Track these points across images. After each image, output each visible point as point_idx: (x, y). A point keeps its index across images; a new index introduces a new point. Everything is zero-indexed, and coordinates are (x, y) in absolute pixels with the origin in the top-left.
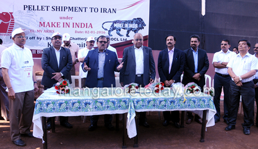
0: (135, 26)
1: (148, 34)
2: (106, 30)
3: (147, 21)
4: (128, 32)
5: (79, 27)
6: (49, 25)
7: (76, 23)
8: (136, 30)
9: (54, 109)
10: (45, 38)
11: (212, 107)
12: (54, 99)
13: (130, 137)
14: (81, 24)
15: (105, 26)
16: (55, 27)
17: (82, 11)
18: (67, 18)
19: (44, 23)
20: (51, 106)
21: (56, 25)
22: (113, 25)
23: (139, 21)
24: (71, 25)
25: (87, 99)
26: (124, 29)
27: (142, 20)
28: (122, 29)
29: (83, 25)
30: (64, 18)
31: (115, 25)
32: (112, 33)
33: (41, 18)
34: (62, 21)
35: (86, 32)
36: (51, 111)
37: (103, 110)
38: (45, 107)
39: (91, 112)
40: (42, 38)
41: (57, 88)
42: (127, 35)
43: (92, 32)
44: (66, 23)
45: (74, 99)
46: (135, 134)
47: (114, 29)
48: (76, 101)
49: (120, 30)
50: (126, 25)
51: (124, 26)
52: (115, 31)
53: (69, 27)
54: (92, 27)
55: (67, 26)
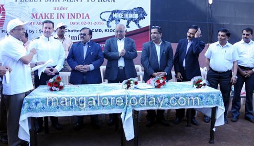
1: (149, 24)
2: (105, 20)
3: (148, 10)
4: (128, 22)
5: (74, 18)
6: (42, 17)
7: (72, 14)
8: (137, 21)
9: (43, 108)
10: (38, 31)
12: (43, 97)
13: (128, 139)
14: (77, 14)
15: (103, 16)
16: (48, 18)
17: (77, 1)
18: (62, 8)
19: (37, 14)
20: (40, 105)
21: (49, 16)
22: (111, 15)
23: (140, 11)
24: (66, 16)
26: (124, 19)
27: (143, 9)
28: (121, 20)
29: (79, 15)
30: (58, 9)
31: (114, 15)
32: (110, 24)
33: (34, 9)
34: (56, 12)
35: (82, 23)
36: (41, 111)
37: (98, 109)
38: (34, 107)
39: (85, 112)
40: (35, 32)
41: (50, 84)
42: (127, 26)
43: (89, 23)
44: (61, 14)
47: (113, 19)
49: (119, 21)
50: (126, 15)
51: (123, 16)
52: (114, 22)
53: (64, 18)
54: (89, 18)
55: (62, 17)
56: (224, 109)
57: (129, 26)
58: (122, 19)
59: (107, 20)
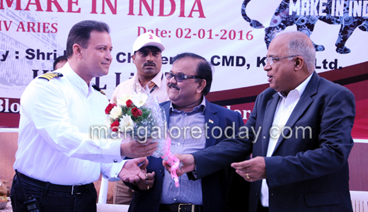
2: (257, 24)
4: (345, 34)
5: (151, 13)
6: (38, 3)
10: (23, 54)
14: (162, 1)
15: (254, 10)
16: (60, 10)
21: (63, 2)
22: (283, 7)
24: (123, 7)
26: (329, 21)
28: (319, 25)
29: (167, 3)
31: (293, 7)
35: (179, 33)
40: (12, 55)
42: (341, 48)
43: (201, 34)
47: (288, 21)
49: (311, 27)
50: (339, 7)
51: (328, 11)
53: (114, 11)
54: (202, 15)
55: (107, 8)
57: (347, 45)
58: (323, 19)
59: (267, 24)
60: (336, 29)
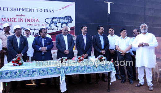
0: (66, 21)
1: (74, 26)
2: (48, 23)
3: (73, 17)
4: (62, 24)
5: (29, 21)
6: (9, 20)
7: (28, 19)
8: (67, 24)
9: (11, 76)
11: (114, 70)
12: (11, 70)
13: (62, 91)
14: (31, 19)
15: (47, 21)
16: (13, 21)
17: (31, 11)
18: (22, 15)
19: (5, 19)
20: (9, 74)
21: (13, 20)
22: (52, 20)
23: (69, 18)
24: (24, 20)
25: (34, 69)
26: (59, 23)
27: (70, 17)
29: (32, 20)
30: (19, 16)
31: (54, 20)
32: (51, 25)
33: (3, 16)
34: (18, 18)
35: (34, 25)
36: (9, 78)
37: (45, 75)
38: (5, 76)
39: (37, 77)
41: (13, 62)
42: (61, 27)
43: (38, 25)
44: (21, 19)
45: (25, 69)
46: (65, 90)
47: (53, 23)
48: (26, 70)
49: (57, 24)
50: (61, 20)
51: (59, 21)
52: (54, 24)
53: (23, 21)
54: (38, 22)
55: (21, 21)
56: (116, 72)
57: (62, 26)
58: (59, 22)
59: (49, 23)
60: (61, 24)
